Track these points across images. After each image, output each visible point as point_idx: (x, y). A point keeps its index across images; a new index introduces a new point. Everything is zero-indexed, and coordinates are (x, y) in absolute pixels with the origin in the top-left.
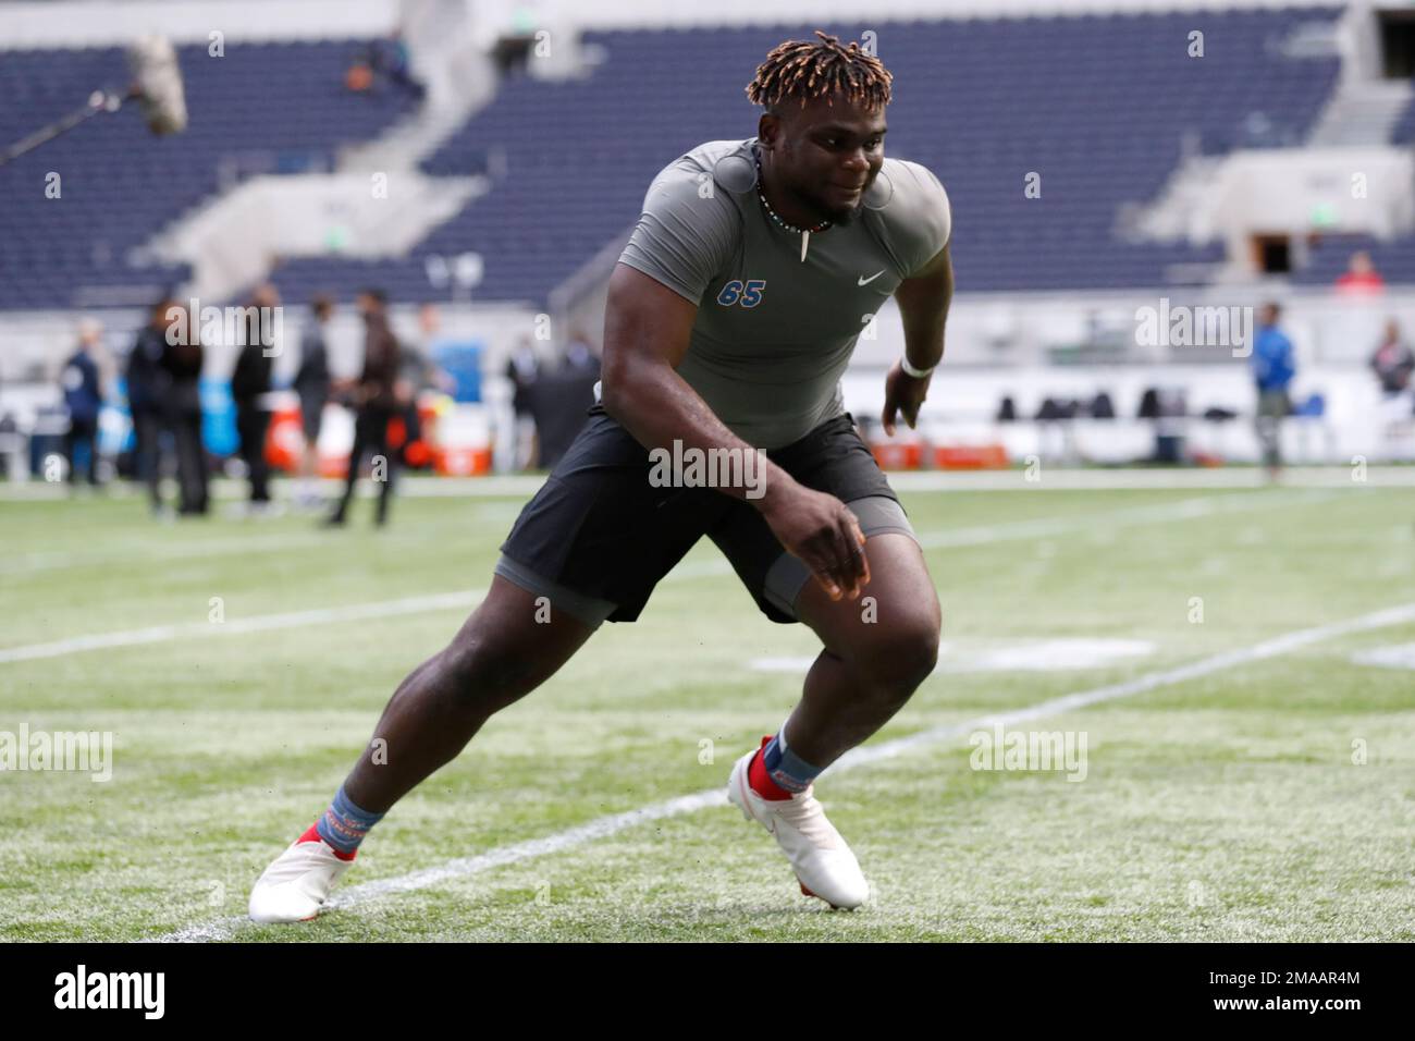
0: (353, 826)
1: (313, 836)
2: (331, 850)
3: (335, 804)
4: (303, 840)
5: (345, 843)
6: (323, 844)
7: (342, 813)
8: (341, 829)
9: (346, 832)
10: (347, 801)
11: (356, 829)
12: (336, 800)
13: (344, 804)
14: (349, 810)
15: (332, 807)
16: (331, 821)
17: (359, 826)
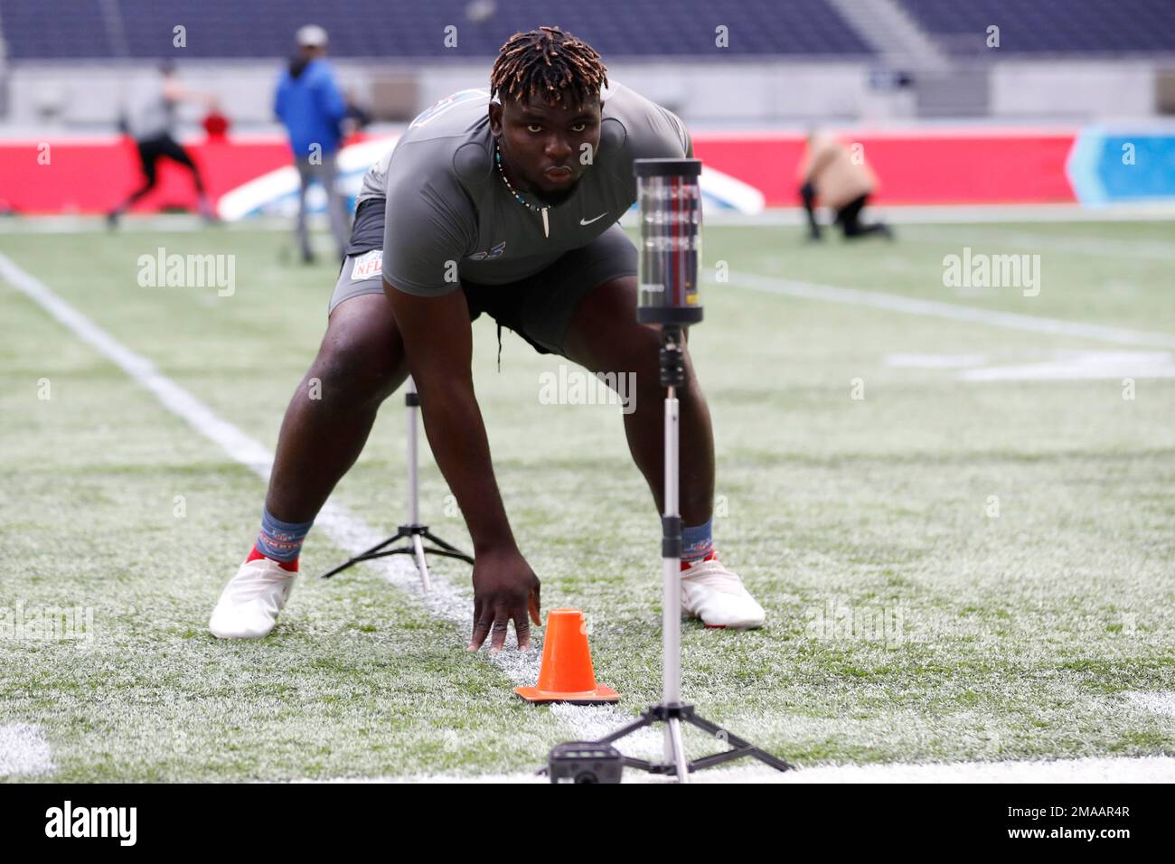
0: (285, 539)
1: (257, 555)
2: (276, 563)
3: (264, 524)
4: (251, 559)
5: (286, 555)
6: (267, 560)
7: (271, 531)
8: (276, 545)
9: (281, 546)
10: (272, 519)
11: (290, 542)
12: (264, 521)
13: (271, 523)
14: (277, 527)
15: (262, 528)
16: (265, 540)
17: (290, 538)
